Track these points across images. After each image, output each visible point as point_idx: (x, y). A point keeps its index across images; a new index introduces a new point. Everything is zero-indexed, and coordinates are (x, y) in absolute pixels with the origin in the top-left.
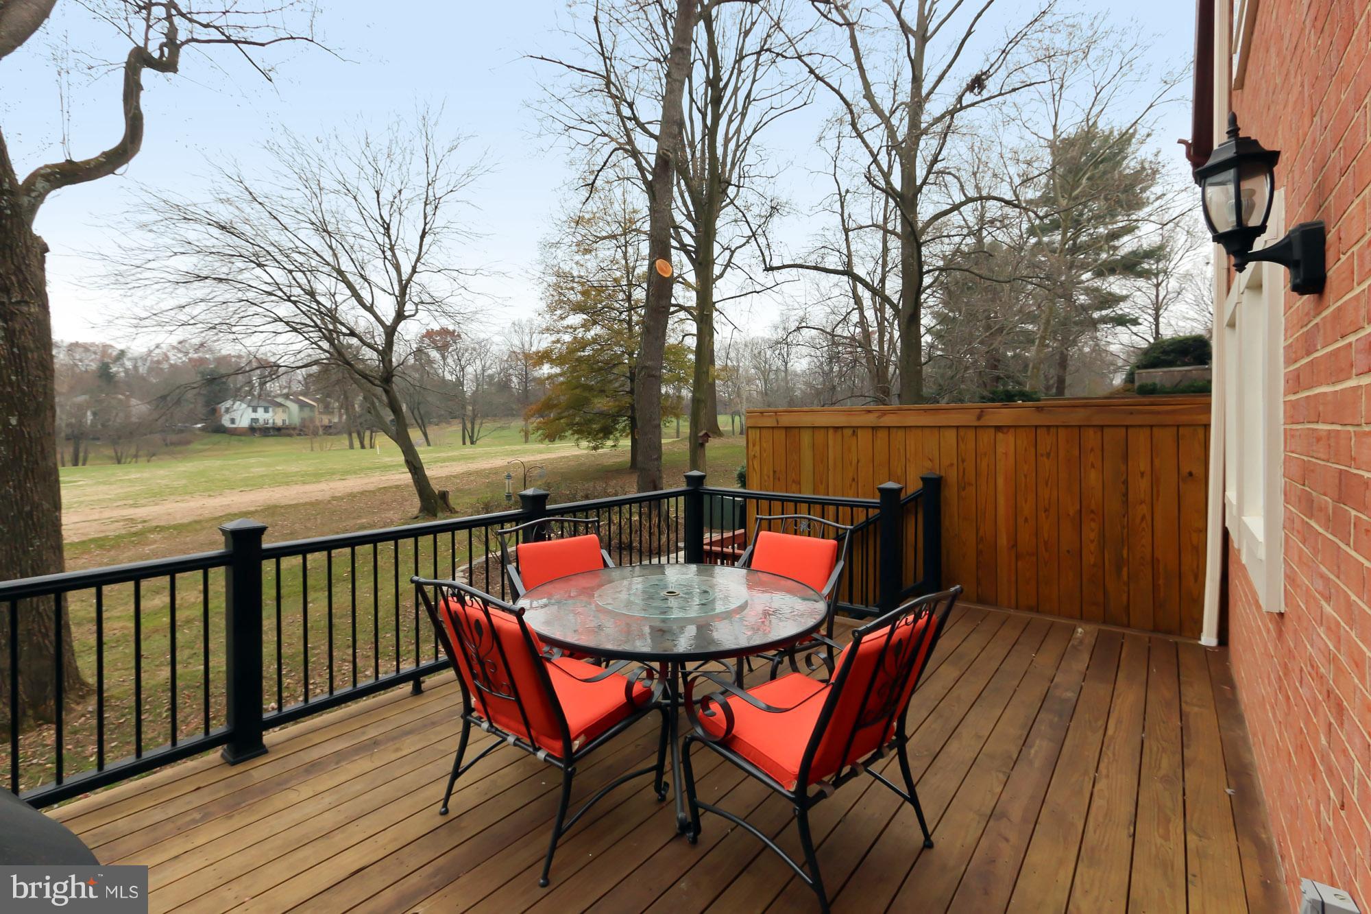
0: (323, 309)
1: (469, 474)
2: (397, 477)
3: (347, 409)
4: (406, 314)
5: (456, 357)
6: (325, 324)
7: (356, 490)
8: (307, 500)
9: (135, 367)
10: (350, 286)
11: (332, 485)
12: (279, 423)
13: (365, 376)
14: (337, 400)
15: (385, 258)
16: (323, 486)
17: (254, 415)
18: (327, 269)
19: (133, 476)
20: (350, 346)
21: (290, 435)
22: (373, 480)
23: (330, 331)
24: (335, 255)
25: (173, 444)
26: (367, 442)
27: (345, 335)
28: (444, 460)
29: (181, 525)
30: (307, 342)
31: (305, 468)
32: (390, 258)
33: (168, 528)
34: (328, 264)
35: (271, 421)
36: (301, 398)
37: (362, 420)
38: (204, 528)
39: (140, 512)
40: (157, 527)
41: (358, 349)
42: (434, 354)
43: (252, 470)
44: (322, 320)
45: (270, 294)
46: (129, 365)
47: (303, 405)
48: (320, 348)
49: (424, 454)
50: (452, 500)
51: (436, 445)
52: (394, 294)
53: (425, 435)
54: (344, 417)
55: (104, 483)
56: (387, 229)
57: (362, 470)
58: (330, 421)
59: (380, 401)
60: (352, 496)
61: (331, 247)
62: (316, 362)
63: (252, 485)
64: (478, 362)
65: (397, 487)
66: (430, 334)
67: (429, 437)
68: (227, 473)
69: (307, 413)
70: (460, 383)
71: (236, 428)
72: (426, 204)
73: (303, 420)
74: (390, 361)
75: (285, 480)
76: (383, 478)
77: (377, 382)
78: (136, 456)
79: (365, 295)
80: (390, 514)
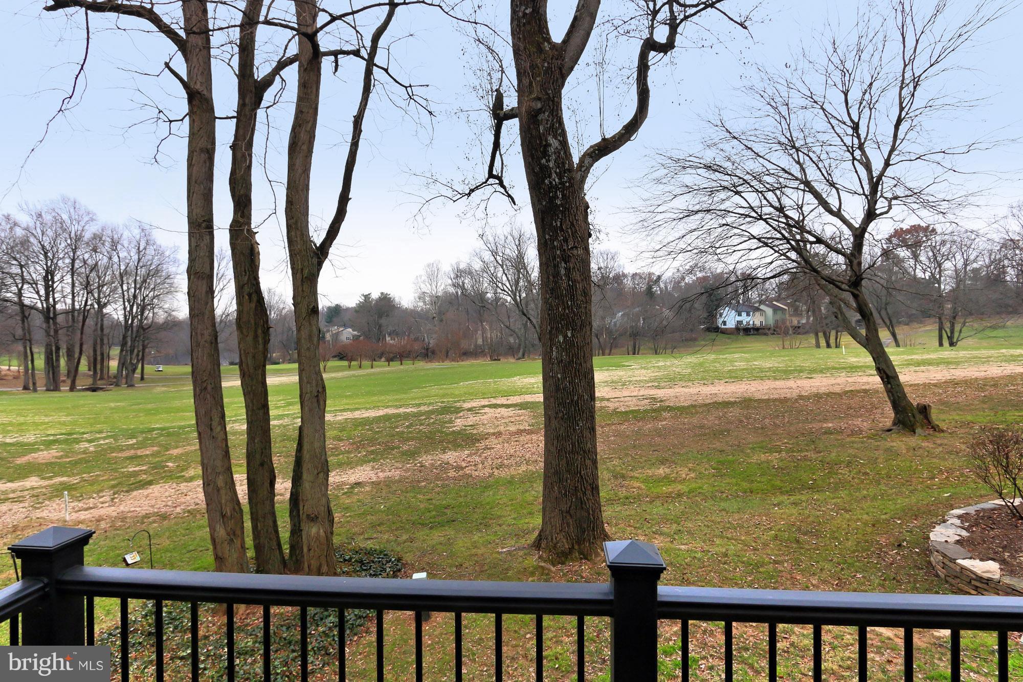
0: (791, 222)
1: (954, 383)
2: (865, 379)
3: (814, 311)
4: (878, 212)
5: (931, 254)
6: (794, 236)
7: (823, 390)
8: (776, 396)
9: (666, 287)
10: (817, 195)
11: (799, 382)
12: (758, 324)
13: (831, 281)
14: (805, 304)
15: (854, 159)
16: (791, 383)
17: (739, 318)
18: (795, 184)
19: (661, 364)
20: (817, 254)
21: (765, 334)
22: (839, 380)
23: (797, 241)
24: (803, 169)
25: (686, 340)
26: (832, 341)
27: (811, 243)
28: (918, 364)
29: (683, 407)
30: (777, 254)
31: (776, 365)
32: (858, 158)
33: (675, 409)
34: (797, 179)
35: (751, 323)
36: (774, 303)
37: (828, 321)
38: (697, 413)
39: (659, 393)
40: (668, 406)
41: (825, 257)
42: (903, 253)
43: (736, 364)
44: (790, 232)
45: (747, 216)
46: (662, 285)
47: (776, 309)
48: (788, 258)
49: (895, 356)
50: (935, 415)
51: (906, 346)
52: (864, 194)
53: (894, 335)
54: (812, 319)
55: (644, 368)
56: (856, 127)
57: (828, 369)
58: (799, 322)
59: (847, 305)
60: (818, 397)
61: (798, 162)
62: (785, 272)
63: (737, 377)
64: (958, 256)
65: (865, 391)
66: (898, 233)
67: (898, 337)
68: (717, 365)
69: (779, 316)
70: (934, 280)
71: (726, 329)
72: (901, 88)
73: (777, 321)
74: (860, 264)
75: (759, 375)
76: (850, 380)
77: (844, 286)
78: (665, 349)
79: (833, 202)
80: (858, 422)
